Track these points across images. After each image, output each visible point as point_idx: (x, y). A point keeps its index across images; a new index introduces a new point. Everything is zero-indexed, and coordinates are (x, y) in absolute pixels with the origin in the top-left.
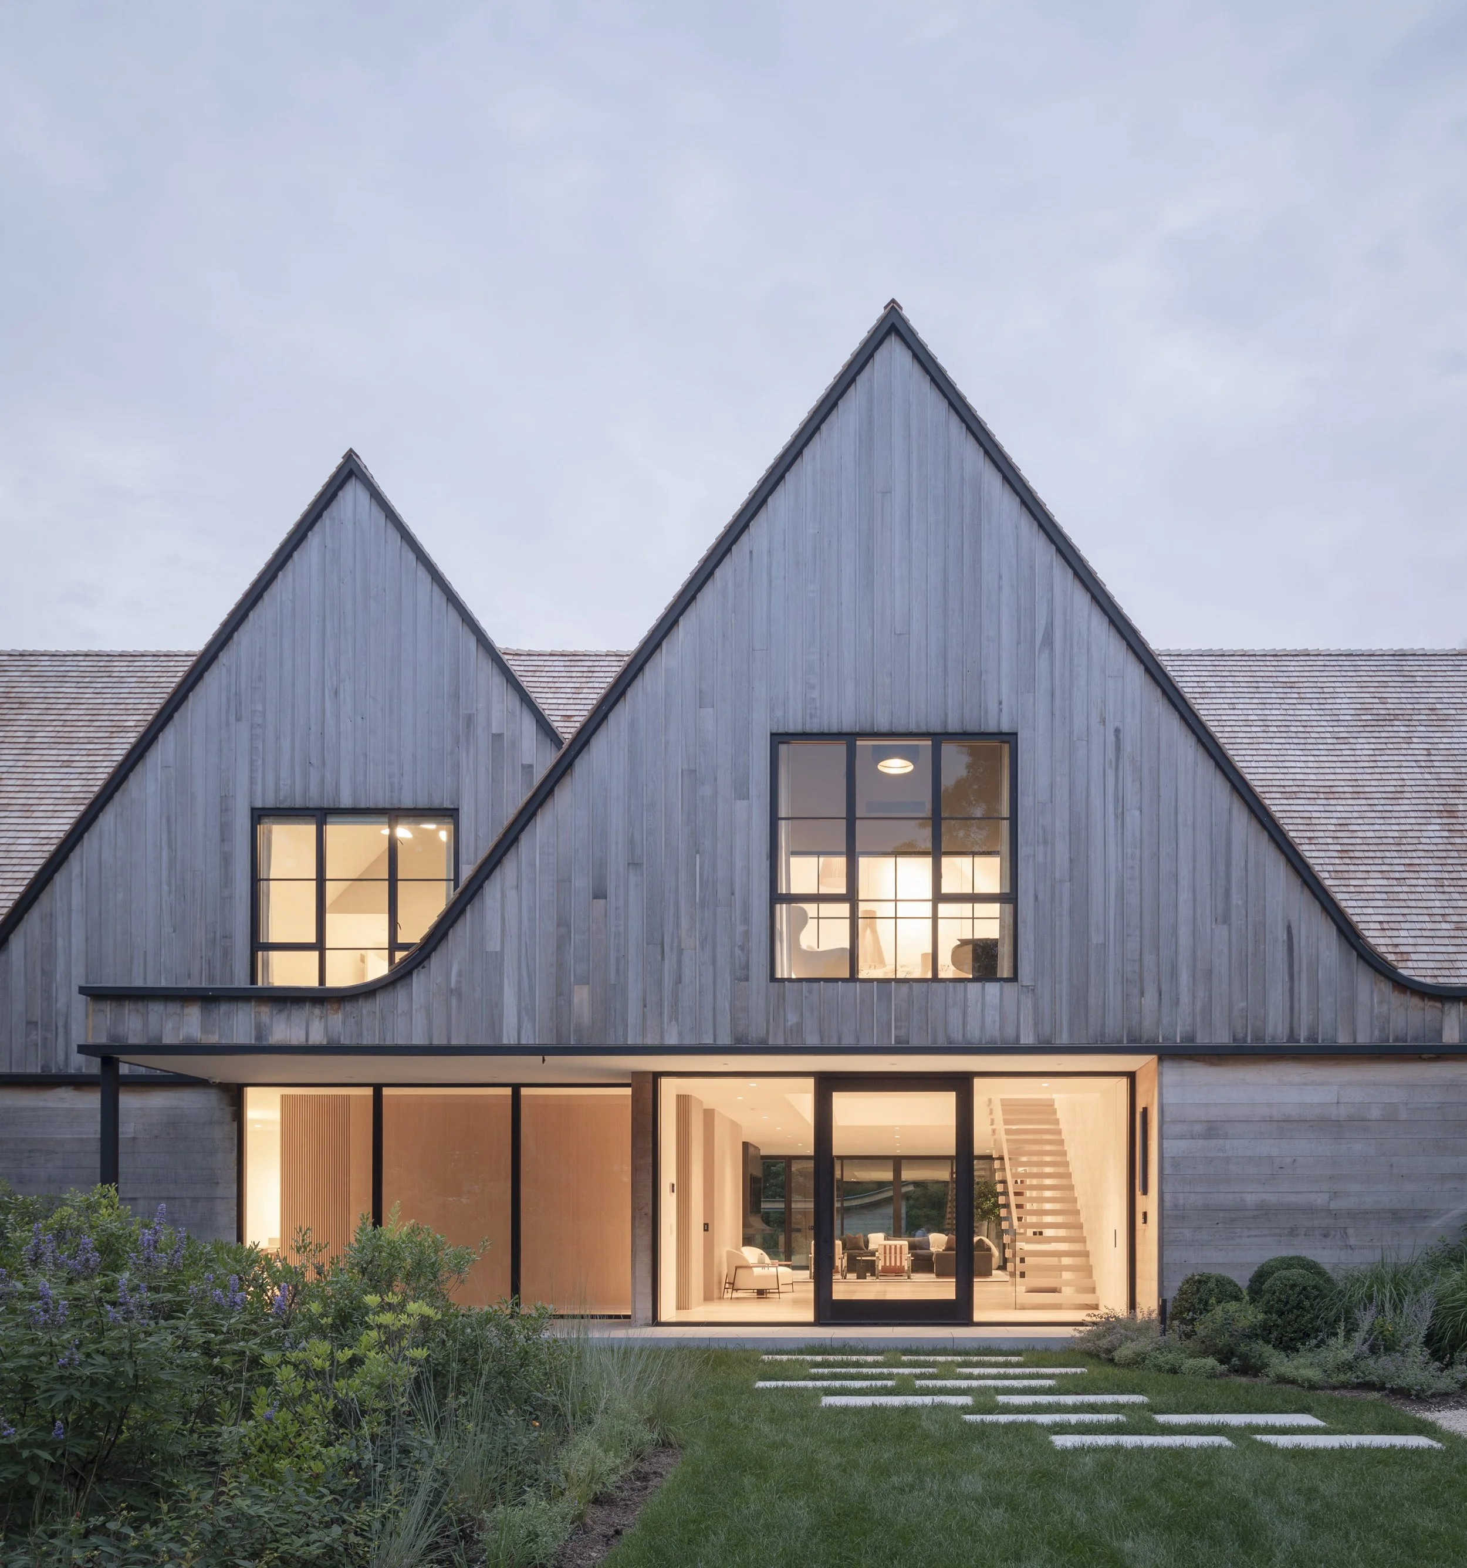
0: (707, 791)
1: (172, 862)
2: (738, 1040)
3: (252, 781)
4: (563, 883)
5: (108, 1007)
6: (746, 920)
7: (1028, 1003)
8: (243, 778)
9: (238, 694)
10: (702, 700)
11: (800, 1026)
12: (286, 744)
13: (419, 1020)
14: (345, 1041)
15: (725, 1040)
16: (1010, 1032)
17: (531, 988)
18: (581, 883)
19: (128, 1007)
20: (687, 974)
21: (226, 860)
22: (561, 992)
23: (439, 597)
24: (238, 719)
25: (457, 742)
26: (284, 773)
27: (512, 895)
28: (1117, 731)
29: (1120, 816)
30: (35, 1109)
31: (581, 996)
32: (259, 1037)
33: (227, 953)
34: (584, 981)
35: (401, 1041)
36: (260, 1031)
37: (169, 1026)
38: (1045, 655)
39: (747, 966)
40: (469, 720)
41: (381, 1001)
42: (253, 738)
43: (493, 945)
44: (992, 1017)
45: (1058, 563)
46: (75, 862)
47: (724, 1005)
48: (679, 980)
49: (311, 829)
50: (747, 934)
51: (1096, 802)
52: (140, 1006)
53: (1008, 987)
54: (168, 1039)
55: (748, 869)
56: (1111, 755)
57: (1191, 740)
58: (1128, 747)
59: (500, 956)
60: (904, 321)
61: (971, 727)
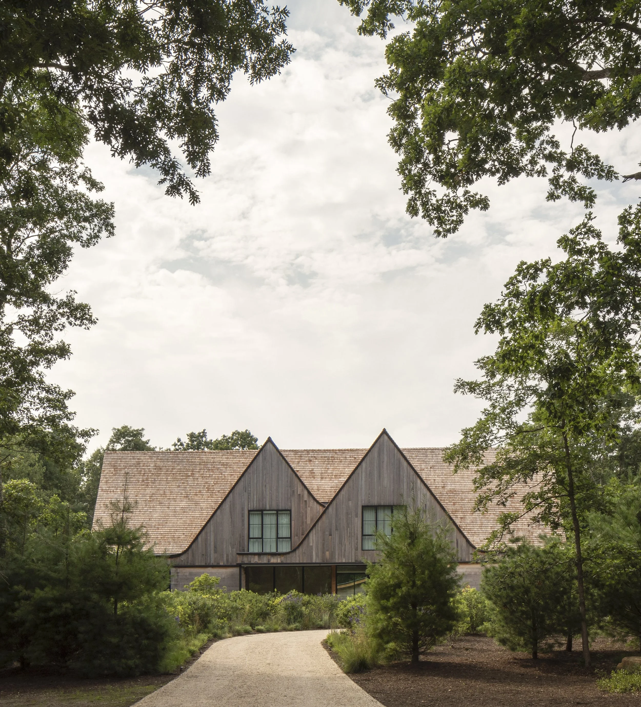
0: (350, 516)
1: (232, 521)
2: (356, 561)
3: (248, 505)
4: (324, 533)
5: (241, 556)
6: (357, 539)
8: (246, 504)
9: (245, 486)
10: (349, 500)
11: (367, 559)
12: (255, 497)
13: (298, 558)
14: (284, 562)
15: (353, 561)
17: (318, 552)
18: (327, 533)
19: (245, 556)
21: (243, 521)
22: (324, 553)
23: (287, 466)
24: (245, 492)
25: (291, 496)
26: (255, 503)
27: (314, 535)
28: (426, 502)
31: (327, 553)
33: (243, 540)
34: (328, 551)
35: (294, 562)
36: (269, 560)
37: (252, 559)
38: (413, 491)
39: (357, 548)
40: (293, 491)
41: (290, 555)
42: (248, 496)
43: (311, 544)
45: (414, 474)
46: (212, 522)
47: (353, 555)
48: (345, 550)
49: (261, 517)
50: (357, 542)
52: (247, 556)
54: (252, 562)
55: (357, 530)
57: (439, 506)
58: (427, 507)
59: (312, 546)
60: (387, 432)
61: (399, 504)
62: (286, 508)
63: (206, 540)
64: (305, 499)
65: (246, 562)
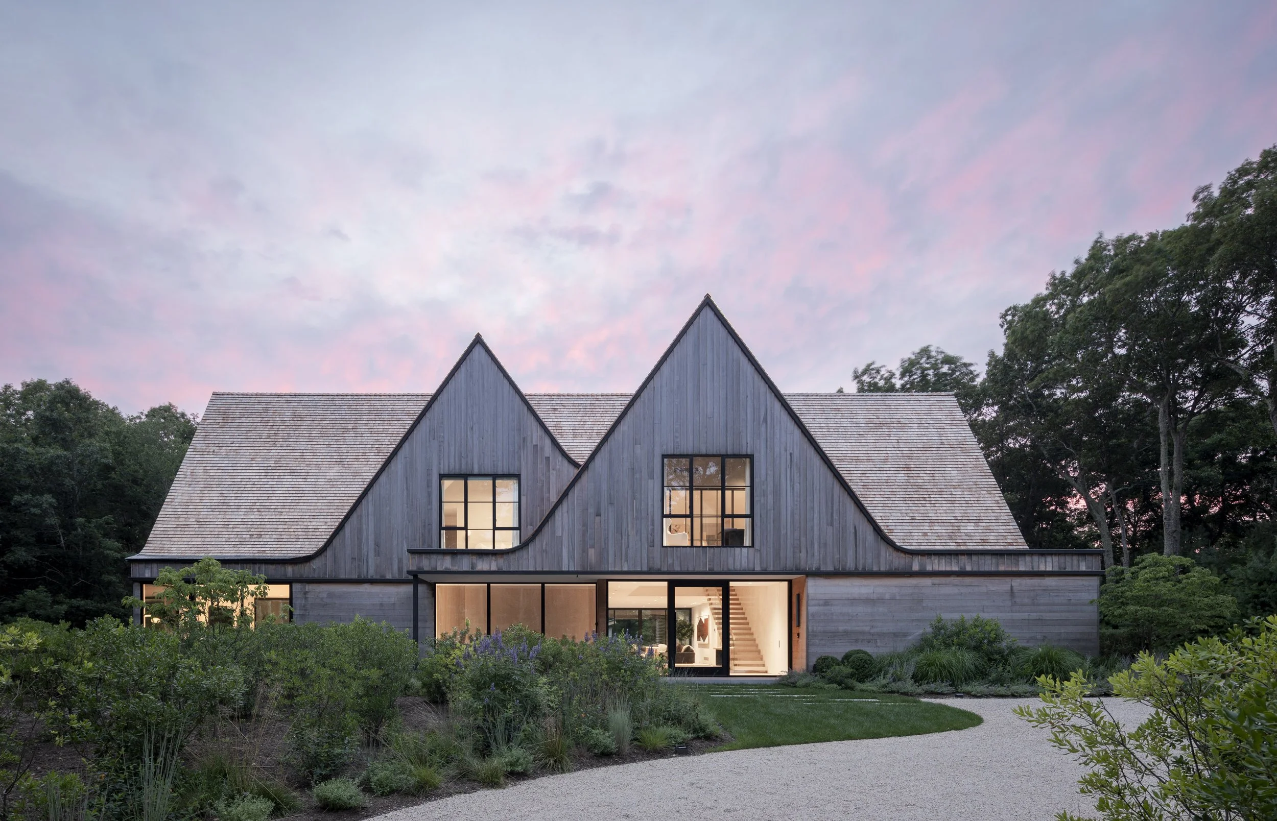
0: (637, 476)
1: (408, 495)
2: (650, 569)
3: (439, 463)
4: (585, 510)
5: (417, 556)
6: (653, 524)
7: (758, 555)
8: (435, 463)
9: (434, 429)
10: (636, 442)
11: (673, 564)
12: (452, 448)
13: (532, 561)
14: (504, 569)
15: (645, 569)
16: (751, 566)
17: (573, 549)
18: (591, 510)
19: (424, 556)
20: (631, 545)
21: (429, 495)
22: (584, 551)
23: (512, 391)
24: (434, 439)
25: (520, 448)
26: (452, 461)
27: (565, 515)
28: (791, 454)
29: (792, 486)
30: (355, 592)
31: (592, 552)
32: (472, 568)
33: (430, 531)
34: (593, 547)
35: (524, 569)
36: (473, 566)
37: (439, 564)
38: (764, 425)
39: (653, 541)
40: (524, 439)
41: (517, 554)
42: (440, 446)
43: (559, 533)
44: (744, 561)
45: (768, 391)
47: (645, 556)
48: (628, 546)
49: (462, 482)
50: (653, 530)
51: (783, 480)
52: (428, 556)
53: (751, 550)
54: (439, 568)
55: (653, 505)
56: (788, 463)
57: (819, 457)
58: (795, 460)
59: (561, 537)
60: (712, 302)
61: (736, 452)
62: (511, 472)
63: (360, 531)
64: (547, 455)
65: (425, 569)
